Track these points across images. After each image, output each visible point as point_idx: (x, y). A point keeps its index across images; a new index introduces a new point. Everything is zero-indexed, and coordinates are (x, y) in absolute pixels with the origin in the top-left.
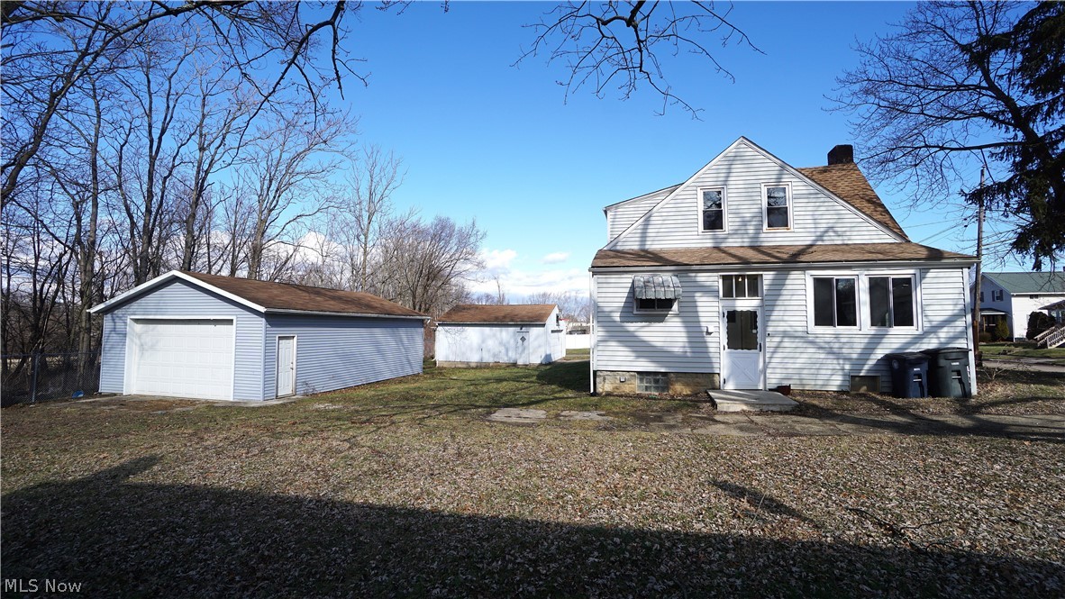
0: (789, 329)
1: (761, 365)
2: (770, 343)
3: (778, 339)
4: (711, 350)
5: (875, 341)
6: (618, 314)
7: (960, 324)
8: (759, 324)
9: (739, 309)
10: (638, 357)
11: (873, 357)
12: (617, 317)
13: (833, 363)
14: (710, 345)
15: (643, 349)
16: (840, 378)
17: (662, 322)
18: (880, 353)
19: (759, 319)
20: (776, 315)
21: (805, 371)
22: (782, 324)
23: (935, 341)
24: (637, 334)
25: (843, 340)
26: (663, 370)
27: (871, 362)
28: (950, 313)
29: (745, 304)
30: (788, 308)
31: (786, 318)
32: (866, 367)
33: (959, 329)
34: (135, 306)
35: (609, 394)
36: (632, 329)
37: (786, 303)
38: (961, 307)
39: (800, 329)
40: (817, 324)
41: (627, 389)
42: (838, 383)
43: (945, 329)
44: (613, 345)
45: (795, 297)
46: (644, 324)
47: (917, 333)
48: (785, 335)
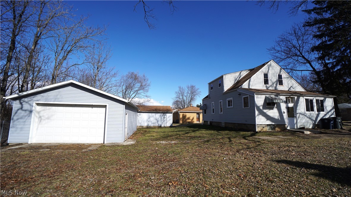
0: (301, 112)
1: (295, 122)
2: (298, 115)
3: (299, 115)
4: (284, 118)
5: (318, 115)
6: (262, 107)
7: (332, 111)
8: (294, 111)
9: (290, 106)
10: (267, 120)
11: (318, 119)
12: (261, 108)
13: (311, 122)
14: (284, 116)
15: (268, 118)
16: (312, 125)
17: (273, 109)
18: (319, 119)
19: (294, 109)
20: (298, 108)
21: (305, 123)
22: (300, 111)
23: (328, 115)
24: (267, 113)
25: (312, 115)
26: (273, 124)
27: (318, 121)
28: (330, 109)
29: (291, 105)
30: (301, 106)
31: (300, 109)
32: (317, 122)
33: (332, 113)
34: (39, 97)
35: (260, 132)
36: (265, 112)
37: (300, 105)
38: (332, 107)
39: (303, 112)
40: (307, 111)
41: (265, 130)
42: (312, 126)
43: (330, 113)
44: (260, 116)
45: (302, 104)
46: (268, 110)
47: (325, 113)
48: (300, 114)
